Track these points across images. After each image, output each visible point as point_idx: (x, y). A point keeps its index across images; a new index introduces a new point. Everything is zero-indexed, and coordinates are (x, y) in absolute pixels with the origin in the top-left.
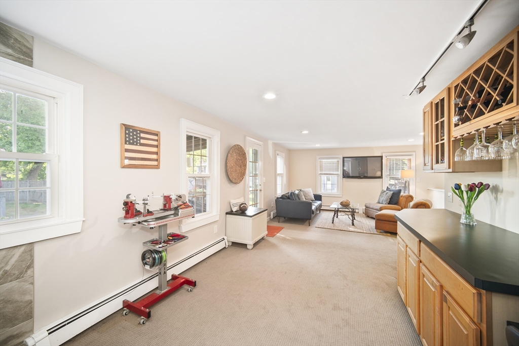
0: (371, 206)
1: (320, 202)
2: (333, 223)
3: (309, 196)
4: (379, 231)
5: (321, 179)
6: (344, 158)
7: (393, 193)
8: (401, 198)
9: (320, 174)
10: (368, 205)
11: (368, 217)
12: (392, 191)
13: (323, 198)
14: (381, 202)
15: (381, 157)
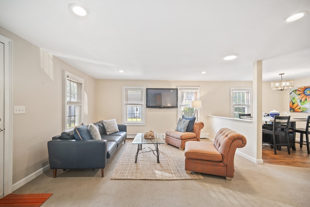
0: (171, 135)
1: (125, 133)
2: (136, 162)
3: (112, 127)
4: (190, 172)
5: (126, 109)
6: (147, 89)
7: (190, 121)
8: (195, 126)
9: (126, 104)
10: (168, 134)
11: (169, 144)
12: (189, 119)
13: (128, 129)
14: (179, 129)
15: (177, 89)
